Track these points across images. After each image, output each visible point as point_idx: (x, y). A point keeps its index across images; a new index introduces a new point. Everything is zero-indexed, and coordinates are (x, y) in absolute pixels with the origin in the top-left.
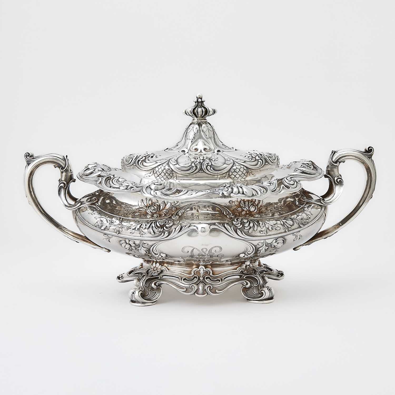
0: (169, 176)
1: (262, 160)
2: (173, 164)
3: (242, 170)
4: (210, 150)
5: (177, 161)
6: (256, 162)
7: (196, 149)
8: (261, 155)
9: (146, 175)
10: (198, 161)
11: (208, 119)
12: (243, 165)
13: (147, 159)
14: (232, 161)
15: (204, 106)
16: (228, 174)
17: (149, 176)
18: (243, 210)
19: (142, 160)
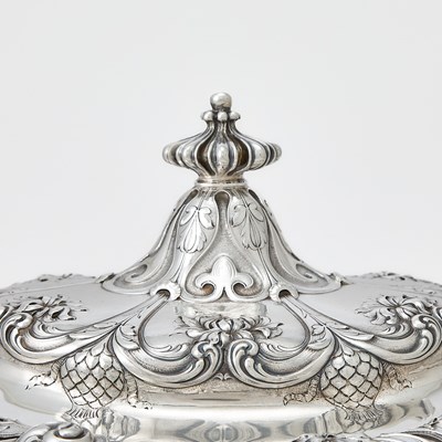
0: (112, 388)
1: (431, 330)
2: (125, 349)
3: (364, 369)
4: (256, 288)
5: (140, 334)
6: (411, 340)
7: (206, 286)
8: (429, 309)
9: (34, 382)
10: (214, 337)
11: (251, 178)
12: (367, 352)
13: (38, 323)
14: (328, 335)
15: (237, 135)
16: (317, 387)
17: (46, 385)
19: (20, 325)
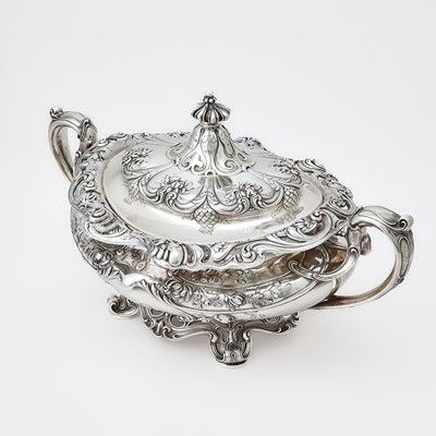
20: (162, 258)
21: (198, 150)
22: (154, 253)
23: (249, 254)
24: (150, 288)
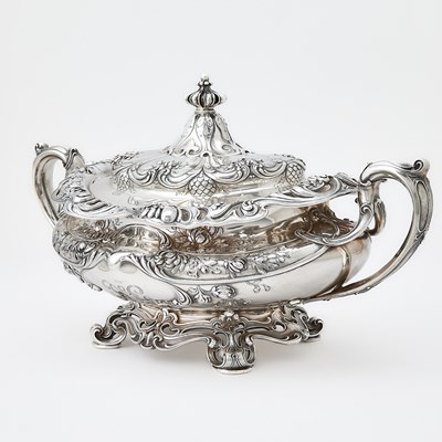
16: (188, 188)
18: (188, 241)
20: (154, 216)
21: (194, 135)
22: (144, 213)
23: (250, 207)
24: (139, 261)
